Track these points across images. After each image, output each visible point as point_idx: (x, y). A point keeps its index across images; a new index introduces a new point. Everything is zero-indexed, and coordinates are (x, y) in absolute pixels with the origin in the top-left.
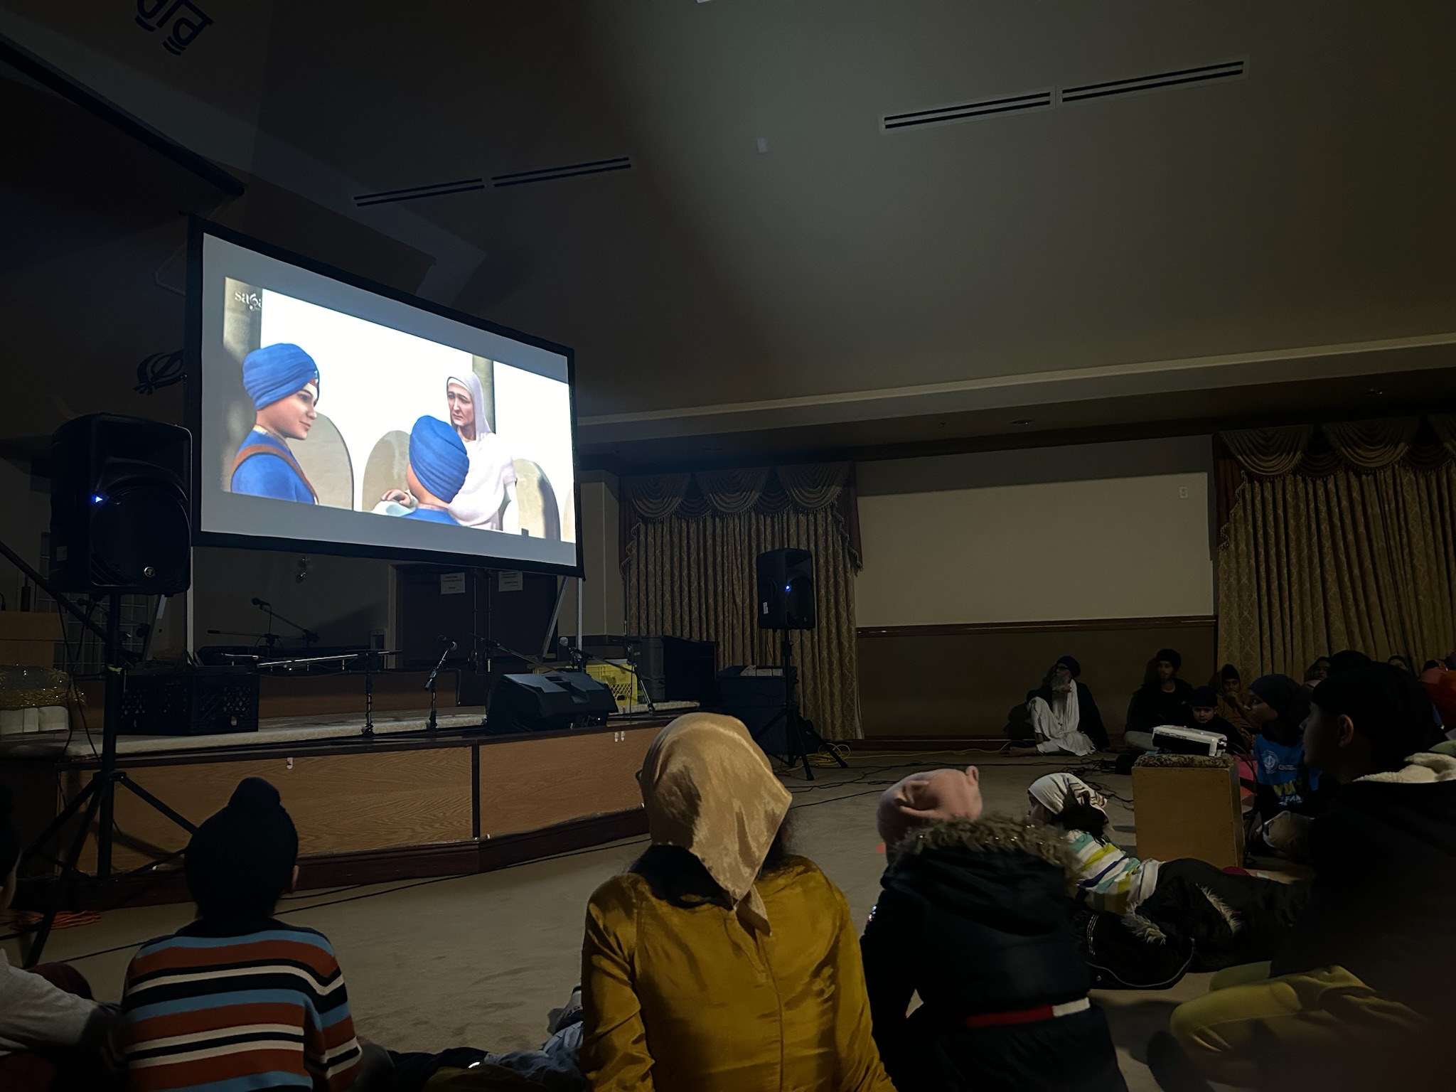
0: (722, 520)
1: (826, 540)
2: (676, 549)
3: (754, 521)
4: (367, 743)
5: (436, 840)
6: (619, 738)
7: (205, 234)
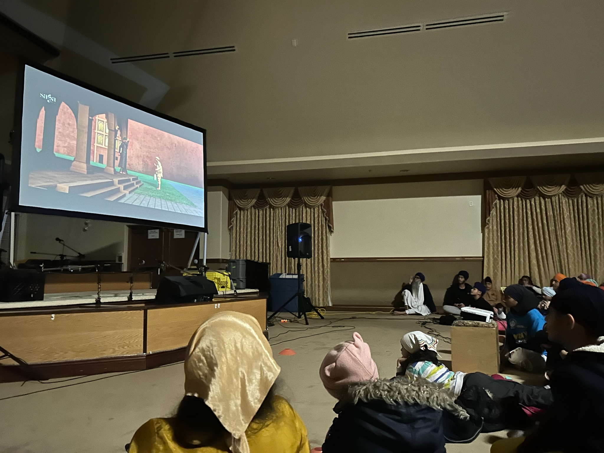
0: (274, 209)
1: (318, 220)
2: (253, 222)
3: (287, 211)
4: (98, 307)
5: (125, 354)
6: (217, 307)
7: (26, 65)
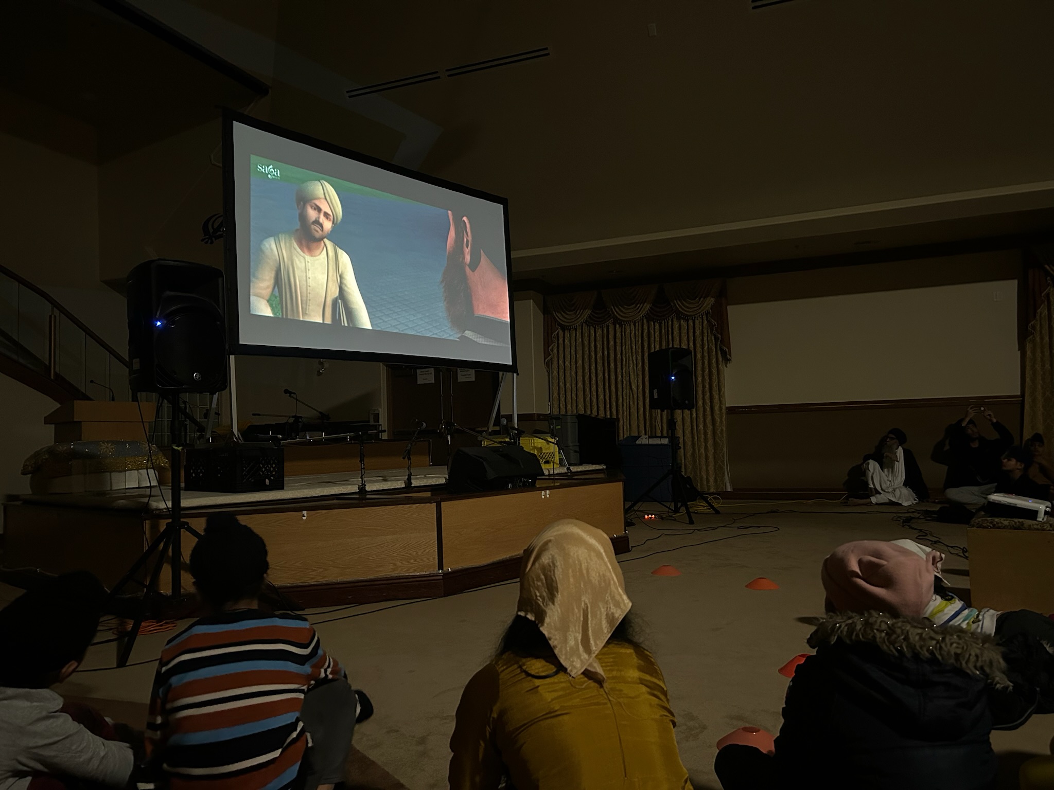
0: (621, 326)
1: (703, 340)
2: (586, 349)
3: (646, 327)
4: (362, 499)
5: (411, 573)
6: (545, 495)
7: (234, 122)
